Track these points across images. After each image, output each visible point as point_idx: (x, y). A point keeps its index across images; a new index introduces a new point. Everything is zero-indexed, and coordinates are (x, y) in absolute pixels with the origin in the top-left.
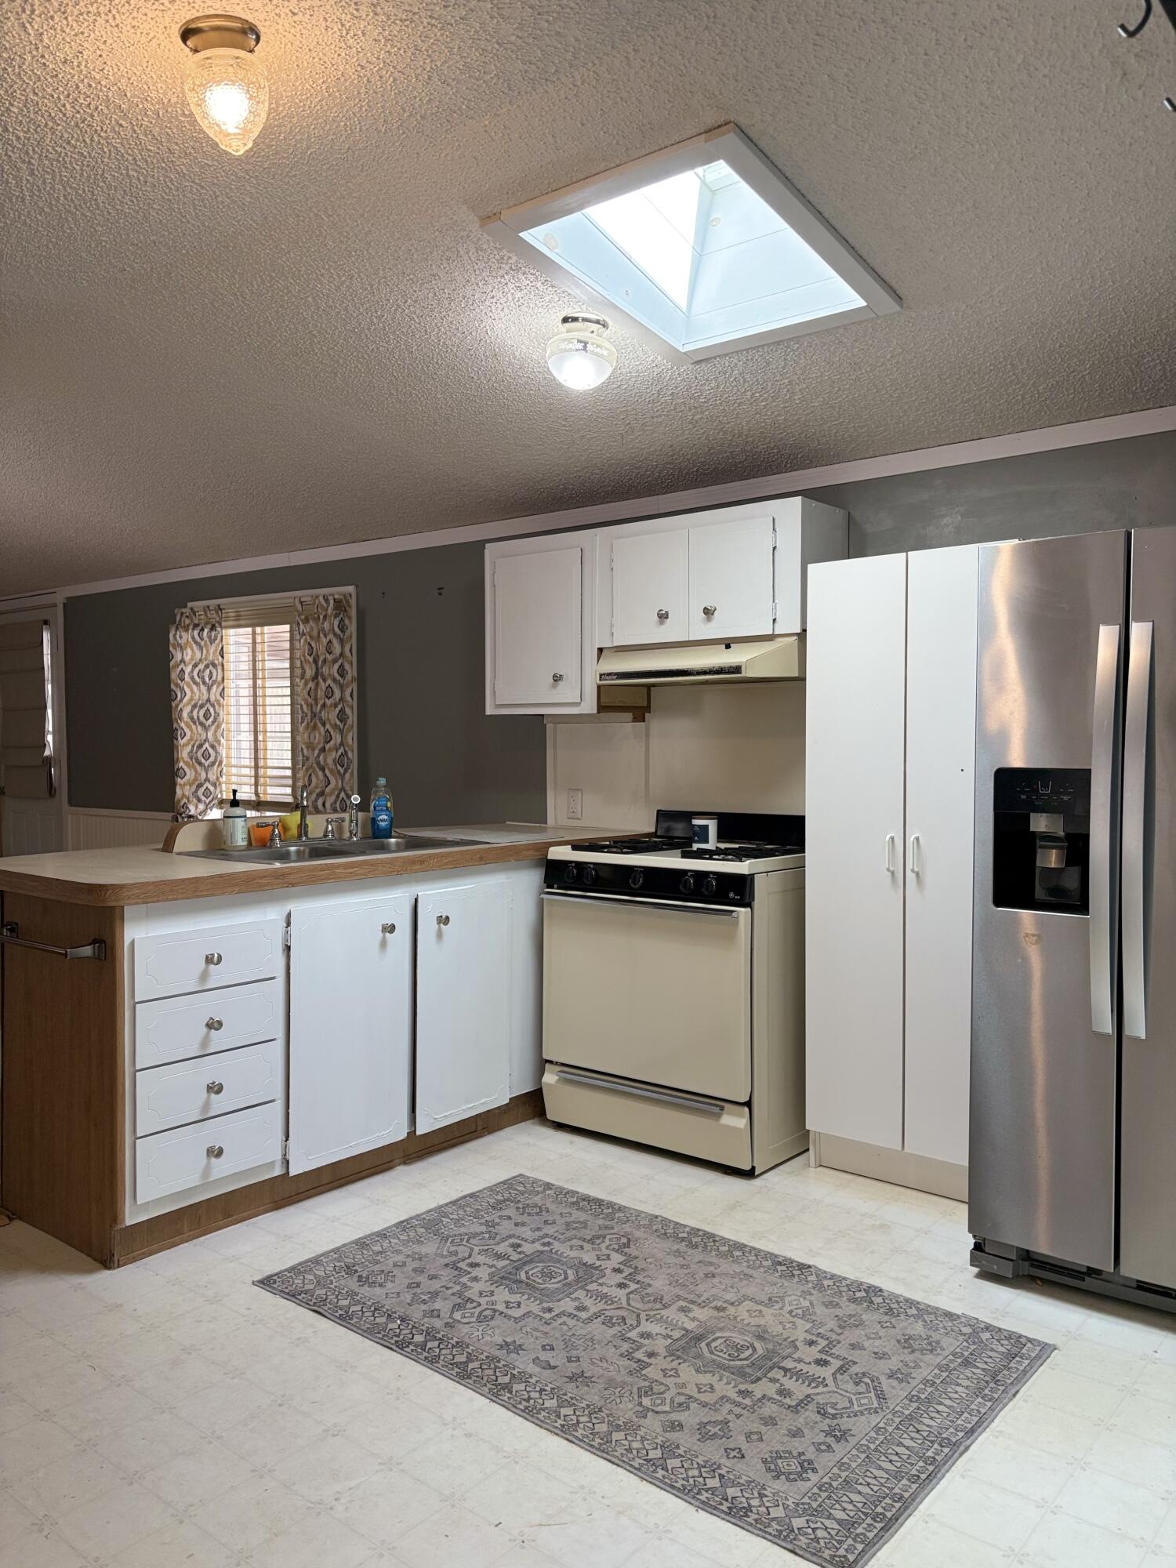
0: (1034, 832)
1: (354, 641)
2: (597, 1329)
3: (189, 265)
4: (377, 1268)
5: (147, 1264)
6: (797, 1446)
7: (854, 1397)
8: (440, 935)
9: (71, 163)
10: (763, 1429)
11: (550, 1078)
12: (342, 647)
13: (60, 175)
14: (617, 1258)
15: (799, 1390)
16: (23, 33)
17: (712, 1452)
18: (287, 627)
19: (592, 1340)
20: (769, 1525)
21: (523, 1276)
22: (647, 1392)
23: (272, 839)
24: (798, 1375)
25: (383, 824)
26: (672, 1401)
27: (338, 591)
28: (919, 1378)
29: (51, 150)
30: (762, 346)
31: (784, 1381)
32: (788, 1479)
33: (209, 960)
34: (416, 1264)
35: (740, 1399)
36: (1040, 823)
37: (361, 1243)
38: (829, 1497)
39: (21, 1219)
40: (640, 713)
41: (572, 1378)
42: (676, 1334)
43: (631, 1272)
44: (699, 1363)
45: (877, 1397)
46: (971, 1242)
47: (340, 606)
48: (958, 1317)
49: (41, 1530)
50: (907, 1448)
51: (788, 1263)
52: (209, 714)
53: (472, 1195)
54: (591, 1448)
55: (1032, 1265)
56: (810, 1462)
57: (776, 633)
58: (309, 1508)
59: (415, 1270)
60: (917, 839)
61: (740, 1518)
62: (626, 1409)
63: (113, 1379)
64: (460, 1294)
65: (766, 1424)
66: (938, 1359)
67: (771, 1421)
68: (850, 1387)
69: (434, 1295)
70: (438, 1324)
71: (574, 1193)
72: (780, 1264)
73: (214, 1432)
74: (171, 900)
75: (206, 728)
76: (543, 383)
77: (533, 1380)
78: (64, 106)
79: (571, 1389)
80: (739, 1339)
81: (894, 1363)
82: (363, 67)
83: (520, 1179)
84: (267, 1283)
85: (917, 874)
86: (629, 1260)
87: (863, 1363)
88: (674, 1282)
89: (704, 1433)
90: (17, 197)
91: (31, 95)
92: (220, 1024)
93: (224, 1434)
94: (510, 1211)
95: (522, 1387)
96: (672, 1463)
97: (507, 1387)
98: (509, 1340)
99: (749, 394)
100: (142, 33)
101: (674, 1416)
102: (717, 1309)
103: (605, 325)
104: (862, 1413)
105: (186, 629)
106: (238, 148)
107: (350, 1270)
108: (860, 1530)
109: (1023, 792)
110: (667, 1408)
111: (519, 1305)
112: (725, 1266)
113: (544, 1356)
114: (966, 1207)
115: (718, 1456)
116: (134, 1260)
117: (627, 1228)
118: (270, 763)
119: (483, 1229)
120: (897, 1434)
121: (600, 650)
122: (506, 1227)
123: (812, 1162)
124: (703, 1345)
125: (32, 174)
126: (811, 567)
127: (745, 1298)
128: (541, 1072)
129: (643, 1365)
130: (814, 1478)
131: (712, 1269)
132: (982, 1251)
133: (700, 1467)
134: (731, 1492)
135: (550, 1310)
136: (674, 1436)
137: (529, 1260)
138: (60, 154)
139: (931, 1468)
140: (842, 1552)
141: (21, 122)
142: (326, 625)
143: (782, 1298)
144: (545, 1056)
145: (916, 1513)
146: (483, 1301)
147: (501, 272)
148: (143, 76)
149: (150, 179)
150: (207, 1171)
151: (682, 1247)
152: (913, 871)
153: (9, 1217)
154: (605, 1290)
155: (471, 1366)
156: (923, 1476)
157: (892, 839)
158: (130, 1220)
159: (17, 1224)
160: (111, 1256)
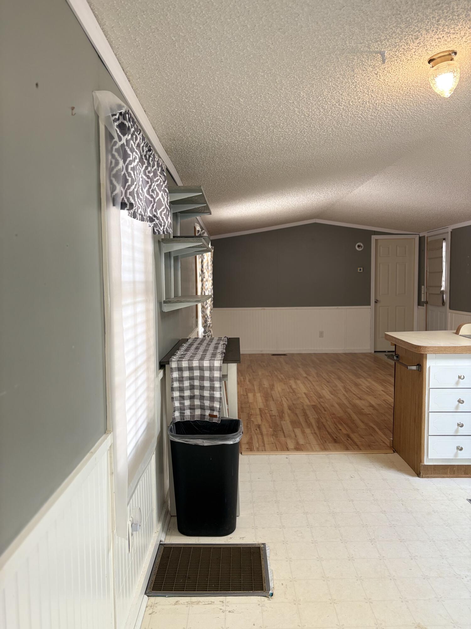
3: (465, 115)
5: (432, 480)
9: (409, 104)
13: (407, 108)
16: (379, 82)
29: (400, 103)
33: (460, 377)
39: (397, 452)
49: (371, 542)
58: (455, 575)
63: (407, 510)
73: (433, 539)
74: (445, 353)
78: (400, 92)
90: (396, 117)
91: (388, 93)
92: (463, 401)
93: (436, 541)
100: (415, 67)
106: (448, 95)
116: (428, 477)
138: (404, 103)
141: (388, 100)
148: (421, 76)
149: (438, 99)
150: (456, 455)
153: (394, 451)
158: (426, 463)
159: (396, 454)
160: (420, 473)
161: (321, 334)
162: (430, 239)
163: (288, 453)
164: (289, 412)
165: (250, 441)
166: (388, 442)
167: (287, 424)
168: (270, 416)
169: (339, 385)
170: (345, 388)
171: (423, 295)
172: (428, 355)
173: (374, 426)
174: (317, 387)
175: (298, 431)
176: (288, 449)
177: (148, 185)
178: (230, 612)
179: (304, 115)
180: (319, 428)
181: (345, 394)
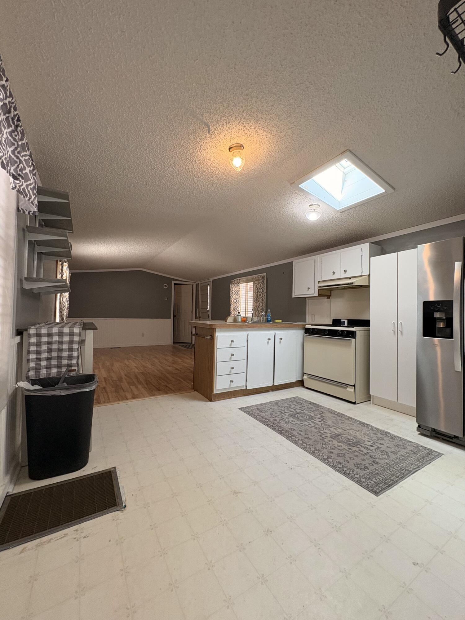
0: (435, 318)
1: (265, 284)
2: (313, 429)
4: (264, 409)
6: (363, 463)
7: (381, 455)
8: (280, 342)
9: (210, 183)
10: (354, 457)
11: (305, 377)
12: (263, 286)
13: (209, 186)
14: (319, 416)
15: (365, 451)
16: (201, 155)
17: (340, 459)
18: (252, 283)
19: (312, 431)
20: (355, 478)
21: (296, 416)
22: (325, 444)
23: (246, 321)
24: (365, 448)
25: (269, 319)
26: (331, 447)
27: (262, 274)
28: (400, 454)
30: (358, 206)
31: (361, 448)
32: (361, 469)
33: (232, 341)
34: (272, 410)
35: (349, 450)
36: (437, 315)
37: (261, 405)
38: (372, 476)
40: (329, 297)
41: (306, 438)
42: (333, 434)
43: (322, 419)
44: (339, 440)
45: (387, 456)
46: (417, 425)
47: (263, 277)
48: (413, 442)
50: (396, 469)
51: (364, 423)
52: (237, 301)
53: (286, 399)
54: (309, 453)
55: (436, 433)
56: (367, 467)
57: (363, 275)
58: (245, 452)
59: (272, 411)
60: (401, 323)
61: (347, 475)
62: (319, 447)
64: (281, 417)
65: (355, 456)
66: (406, 451)
67: (357, 456)
68: (380, 452)
69: (276, 417)
70: (276, 422)
71: (310, 402)
72: (361, 423)
74: (225, 328)
75: (236, 304)
76: (305, 222)
77: (297, 437)
79: (306, 440)
80: (349, 437)
81: (393, 450)
82: (264, 151)
83: (297, 397)
84: (241, 409)
85: (401, 331)
86: (322, 417)
87: (383, 448)
88: (333, 422)
89: (338, 455)
92: (234, 355)
94: (294, 403)
95: (294, 438)
96: (329, 460)
97: (291, 437)
98: (292, 428)
99: (355, 220)
101: (331, 450)
102: (345, 430)
103: (319, 206)
104: (383, 459)
105: (233, 284)
106: (239, 170)
107: (258, 409)
108: (381, 485)
109: (432, 307)
110: (329, 448)
111: (295, 421)
112: (346, 421)
113: (300, 432)
114: (415, 418)
115: (342, 461)
116: (216, 401)
117: (322, 410)
118: (248, 311)
119: (288, 405)
120: (392, 466)
121: (319, 282)
122: (293, 406)
123: (372, 403)
124: (340, 437)
125: (204, 187)
126: (371, 258)
127: (352, 429)
128: (303, 376)
129: (324, 438)
130: (368, 471)
131: (343, 421)
132: (420, 428)
133: (337, 462)
134: (345, 469)
135: (302, 424)
136: (331, 454)
137: (298, 413)
138: (208, 181)
139: (402, 475)
140: (375, 489)
142: (260, 281)
143: (362, 431)
144: (304, 372)
145: (398, 485)
146: (287, 419)
147: (295, 196)
150: (230, 385)
151: (336, 416)
152: (400, 331)
153: (194, 390)
154: (316, 422)
155: (283, 431)
156: (400, 477)
157: (394, 323)
158: (215, 392)
159: (196, 392)
160: (211, 399)
161: (143, 335)
162: (201, 285)
163: (128, 401)
164: (126, 377)
165: (98, 398)
166: (190, 386)
167: (125, 385)
168: (113, 381)
169: (156, 361)
170: (159, 361)
171: (198, 314)
172: (216, 329)
173: (180, 379)
174: (143, 363)
175: (133, 388)
176: (127, 399)
177: (16, 165)
178: (84, 537)
179: (151, 167)
180: (147, 384)
181: (160, 364)
